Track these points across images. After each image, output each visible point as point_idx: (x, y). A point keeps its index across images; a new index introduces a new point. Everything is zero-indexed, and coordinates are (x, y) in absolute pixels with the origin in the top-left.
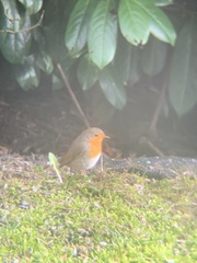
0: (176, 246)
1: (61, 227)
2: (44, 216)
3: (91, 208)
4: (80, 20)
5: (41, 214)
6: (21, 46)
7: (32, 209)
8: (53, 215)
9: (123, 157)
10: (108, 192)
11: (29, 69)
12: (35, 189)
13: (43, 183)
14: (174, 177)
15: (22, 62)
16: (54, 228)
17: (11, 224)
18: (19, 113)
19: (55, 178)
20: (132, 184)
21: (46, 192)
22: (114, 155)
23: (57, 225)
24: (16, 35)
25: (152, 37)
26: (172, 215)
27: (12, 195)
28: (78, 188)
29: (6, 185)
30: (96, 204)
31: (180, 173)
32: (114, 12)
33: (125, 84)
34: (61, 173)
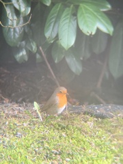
0: (113, 161)
1: (41, 149)
2: (31, 142)
3: (60, 137)
4: (54, 20)
5: (29, 141)
6: (17, 36)
7: (23, 137)
8: (36, 141)
9: (80, 104)
10: (70, 126)
11: (22, 50)
12: (25, 125)
13: (30, 121)
14: (112, 117)
15: (18, 46)
16: (37, 149)
17: (11, 147)
18: (15, 77)
19: (38, 118)
20: (86, 122)
21: (32, 126)
22: (75, 104)
23: (39, 147)
24: (14, 29)
25: (98, 30)
26: (111, 141)
27: (11, 128)
28: (52, 124)
29: (7, 123)
30: (63, 134)
31: (116, 115)
32: (75, 14)
33: (81, 59)
34: (42, 115)
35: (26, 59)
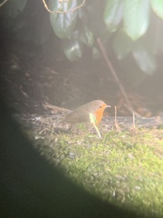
1: (101, 174)
2: (87, 165)
3: (125, 159)
5: (84, 163)
6: (68, 24)
7: (77, 159)
8: (94, 164)
9: (152, 116)
10: (139, 145)
11: (74, 44)
12: (79, 143)
13: (85, 138)
15: (69, 37)
16: (95, 174)
19: (95, 133)
20: (161, 139)
21: (88, 145)
23: (98, 172)
24: (65, 14)
27: (61, 147)
28: (114, 142)
29: (56, 140)
30: (130, 155)
33: (155, 52)
34: (100, 130)
35: (80, 54)
